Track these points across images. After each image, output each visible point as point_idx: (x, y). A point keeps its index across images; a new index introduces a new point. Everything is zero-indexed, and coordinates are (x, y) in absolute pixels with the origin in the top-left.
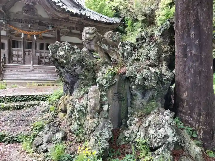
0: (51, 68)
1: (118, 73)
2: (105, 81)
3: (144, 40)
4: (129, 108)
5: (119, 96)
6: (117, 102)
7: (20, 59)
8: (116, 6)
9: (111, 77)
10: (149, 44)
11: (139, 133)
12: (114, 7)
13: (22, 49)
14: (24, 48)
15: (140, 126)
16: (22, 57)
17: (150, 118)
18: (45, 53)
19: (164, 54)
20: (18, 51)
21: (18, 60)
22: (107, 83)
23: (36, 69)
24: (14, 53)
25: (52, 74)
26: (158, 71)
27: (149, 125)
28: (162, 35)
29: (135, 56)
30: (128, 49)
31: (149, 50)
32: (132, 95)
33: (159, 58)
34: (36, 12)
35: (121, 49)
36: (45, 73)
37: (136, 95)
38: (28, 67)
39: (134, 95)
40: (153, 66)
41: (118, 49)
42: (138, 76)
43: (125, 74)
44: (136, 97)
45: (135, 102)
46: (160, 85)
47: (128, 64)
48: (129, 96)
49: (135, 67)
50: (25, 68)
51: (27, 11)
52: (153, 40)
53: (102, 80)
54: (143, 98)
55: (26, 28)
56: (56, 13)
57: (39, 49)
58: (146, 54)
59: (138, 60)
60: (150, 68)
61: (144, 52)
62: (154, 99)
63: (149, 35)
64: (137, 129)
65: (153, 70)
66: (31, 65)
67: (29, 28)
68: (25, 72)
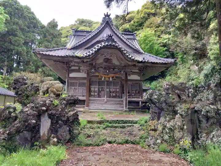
1: (190, 108)
2: (183, 113)
3: (204, 88)
4: (198, 129)
5: (192, 121)
6: (190, 125)
7: (96, 94)
8: (164, 42)
9: (186, 110)
10: (207, 91)
11: (207, 141)
12: (163, 43)
13: (97, 87)
14: (99, 86)
15: (207, 138)
16: (97, 92)
17: (213, 133)
18: (113, 88)
19: (219, 97)
20: (95, 88)
21: (94, 94)
22: (185, 113)
23: (109, 101)
24: (92, 89)
26: (215, 107)
27: (213, 137)
28: (216, 86)
29: (198, 97)
30: (191, 91)
31: (208, 95)
32: (199, 121)
33: (215, 99)
34: (111, 61)
35: (187, 92)
37: (202, 121)
38: (103, 100)
39: (201, 121)
40: (212, 104)
41: (186, 93)
42: (203, 110)
43: (194, 108)
44: (202, 122)
45: (202, 125)
46: (218, 116)
47: (195, 102)
48: (197, 122)
49: (200, 105)
51: (106, 62)
52: (210, 88)
53: (182, 112)
54: (207, 123)
56: (127, 62)
57: (109, 86)
58: (206, 96)
59: (201, 100)
60: (210, 105)
61: (205, 95)
62: (214, 124)
63: (207, 85)
64: (206, 139)
65: (212, 107)
66: (105, 99)
67: (107, 73)
68: (102, 104)
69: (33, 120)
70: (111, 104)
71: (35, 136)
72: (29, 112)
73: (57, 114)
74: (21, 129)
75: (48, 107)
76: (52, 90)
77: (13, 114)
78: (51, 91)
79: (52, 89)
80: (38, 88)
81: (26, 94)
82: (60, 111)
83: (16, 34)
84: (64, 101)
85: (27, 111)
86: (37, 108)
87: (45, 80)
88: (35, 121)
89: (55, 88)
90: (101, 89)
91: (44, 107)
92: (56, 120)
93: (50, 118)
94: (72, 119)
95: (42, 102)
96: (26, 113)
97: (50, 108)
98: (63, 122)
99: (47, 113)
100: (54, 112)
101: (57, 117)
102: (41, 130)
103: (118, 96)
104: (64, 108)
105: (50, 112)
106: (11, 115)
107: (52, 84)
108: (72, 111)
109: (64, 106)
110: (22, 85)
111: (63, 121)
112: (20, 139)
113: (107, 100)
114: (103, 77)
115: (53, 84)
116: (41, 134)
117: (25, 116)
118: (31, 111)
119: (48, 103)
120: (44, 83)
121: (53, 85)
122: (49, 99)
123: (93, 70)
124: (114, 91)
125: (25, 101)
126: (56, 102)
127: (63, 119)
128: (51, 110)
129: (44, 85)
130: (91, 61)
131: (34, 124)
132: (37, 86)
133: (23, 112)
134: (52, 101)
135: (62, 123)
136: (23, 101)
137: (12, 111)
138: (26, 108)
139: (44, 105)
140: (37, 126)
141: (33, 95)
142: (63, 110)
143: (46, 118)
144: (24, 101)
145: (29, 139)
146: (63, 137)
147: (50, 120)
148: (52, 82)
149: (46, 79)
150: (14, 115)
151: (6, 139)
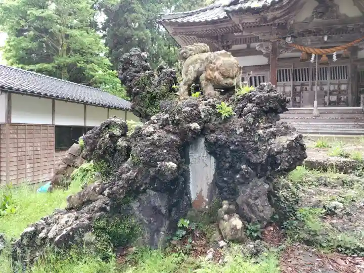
0: (351, 111)
13: (291, 83)
14: (294, 80)
16: (290, 95)
18: (331, 84)
23: (323, 113)
25: (356, 121)
36: (341, 120)
38: (309, 112)
50: (305, 113)
51: (321, 14)
55: (319, 44)
57: (320, 79)
66: (315, 108)
67: (326, 42)
68: (307, 120)
69: (169, 160)
70: (330, 120)
71: (178, 202)
72: (155, 136)
73: (233, 143)
74: (141, 186)
75: (205, 122)
76: (209, 77)
77: (121, 143)
78: (207, 80)
79: (210, 75)
80: (173, 77)
81: (148, 92)
82: (241, 134)
83: (134, 8)
84: (249, 105)
85: (151, 134)
86: (176, 123)
87: (190, 52)
88: (175, 165)
89: (217, 69)
90: (298, 89)
91: (195, 122)
92: (230, 160)
93: (212, 153)
94: (287, 161)
95: (190, 109)
96: (148, 140)
97: (211, 125)
98: (255, 169)
99: (203, 140)
100: (223, 137)
101: (232, 151)
102: (191, 185)
103: (343, 102)
104: (251, 125)
105: (212, 137)
106: (118, 143)
107: (207, 58)
108: (285, 134)
109: (251, 120)
110: (137, 72)
111: (254, 166)
112: (141, 209)
113: (321, 112)
114: (313, 56)
115: (210, 59)
116: (193, 196)
117: (146, 149)
118: (162, 133)
119: (203, 111)
120: (188, 61)
121: (211, 63)
122: (204, 102)
123: (288, 40)
124: (333, 91)
125: (148, 110)
126: (226, 108)
127: (254, 159)
128: (213, 132)
129: (188, 66)
130: (284, 15)
131: (172, 173)
132: (172, 73)
133: (141, 136)
134: (214, 106)
135: (250, 169)
136: (143, 109)
137: (119, 134)
138: (149, 124)
139: (195, 117)
140: (182, 175)
141: (164, 96)
142: (249, 130)
143: (202, 154)
144: (145, 111)
145: (164, 211)
146: (253, 212)
147: (213, 159)
148: (206, 54)
149: (191, 50)
150: (124, 144)
151: (108, 208)
